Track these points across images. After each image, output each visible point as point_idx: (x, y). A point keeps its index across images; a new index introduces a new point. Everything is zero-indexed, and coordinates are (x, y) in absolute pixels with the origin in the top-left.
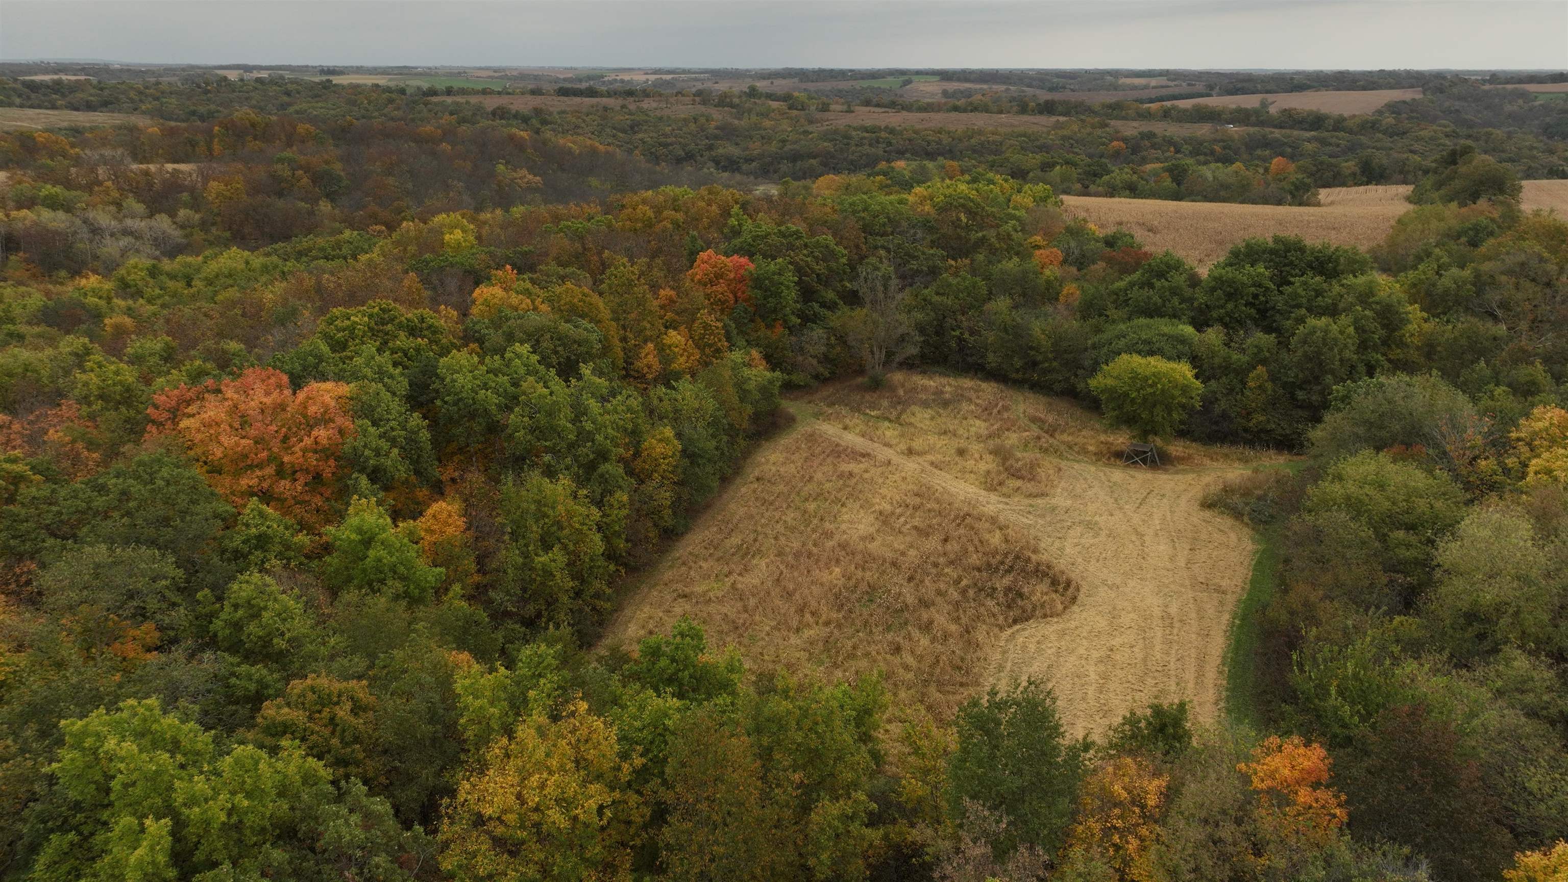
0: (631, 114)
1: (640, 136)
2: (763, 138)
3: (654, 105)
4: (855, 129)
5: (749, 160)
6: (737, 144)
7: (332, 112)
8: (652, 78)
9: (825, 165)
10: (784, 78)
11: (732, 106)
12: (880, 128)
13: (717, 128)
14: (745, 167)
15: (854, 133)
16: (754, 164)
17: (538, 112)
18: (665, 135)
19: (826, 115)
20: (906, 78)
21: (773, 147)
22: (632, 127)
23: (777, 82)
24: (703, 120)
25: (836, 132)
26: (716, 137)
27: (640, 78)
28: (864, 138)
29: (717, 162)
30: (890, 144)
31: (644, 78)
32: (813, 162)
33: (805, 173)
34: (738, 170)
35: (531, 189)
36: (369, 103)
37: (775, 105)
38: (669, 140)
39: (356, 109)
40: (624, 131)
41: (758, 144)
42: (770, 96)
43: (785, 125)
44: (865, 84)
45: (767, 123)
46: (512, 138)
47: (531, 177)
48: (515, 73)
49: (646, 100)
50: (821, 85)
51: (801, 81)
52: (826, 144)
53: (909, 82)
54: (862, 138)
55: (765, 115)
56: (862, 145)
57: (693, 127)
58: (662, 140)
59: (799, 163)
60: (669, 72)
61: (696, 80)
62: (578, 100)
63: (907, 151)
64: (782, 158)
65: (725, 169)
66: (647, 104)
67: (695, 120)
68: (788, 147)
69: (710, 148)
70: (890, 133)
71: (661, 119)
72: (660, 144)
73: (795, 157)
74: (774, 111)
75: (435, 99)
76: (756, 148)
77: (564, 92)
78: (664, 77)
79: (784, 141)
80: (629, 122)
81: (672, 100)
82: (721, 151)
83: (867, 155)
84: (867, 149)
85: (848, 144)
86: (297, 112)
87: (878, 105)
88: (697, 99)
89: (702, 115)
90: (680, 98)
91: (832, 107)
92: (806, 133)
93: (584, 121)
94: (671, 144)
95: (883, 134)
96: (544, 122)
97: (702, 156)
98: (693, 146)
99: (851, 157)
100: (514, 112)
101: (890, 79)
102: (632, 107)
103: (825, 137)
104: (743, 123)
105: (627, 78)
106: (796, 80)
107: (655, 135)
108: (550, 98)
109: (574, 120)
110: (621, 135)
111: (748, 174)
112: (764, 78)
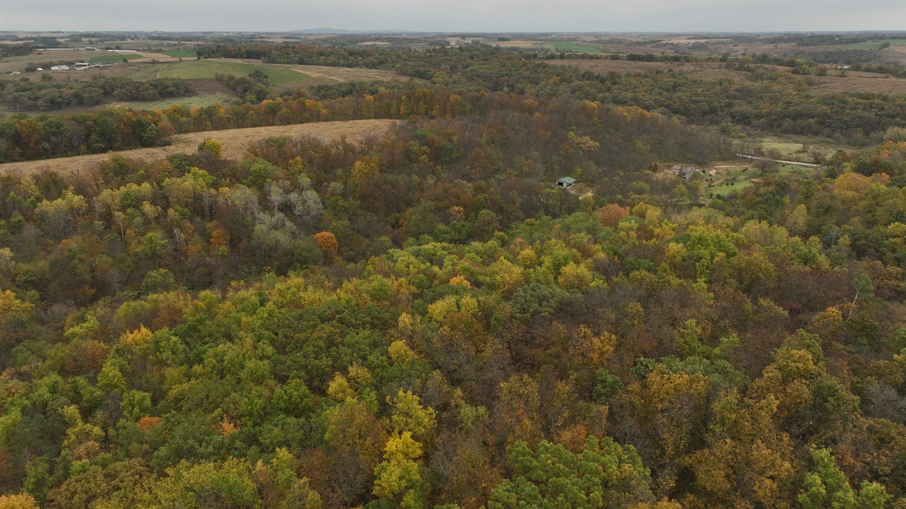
0: (674, 76)
1: (679, 94)
2: (771, 99)
3: (691, 68)
4: (851, 95)
5: (758, 116)
6: (750, 103)
7: (490, 71)
8: (692, 41)
9: (821, 123)
10: (785, 41)
11: (748, 70)
12: (874, 95)
13: (736, 90)
14: (755, 122)
15: (850, 99)
16: (762, 120)
17: (612, 75)
18: (697, 95)
19: (823, 79)
20: (881, 42)
21: (779, 108)
22: (674, 87)
23: (781, 45)
24: (726, 84)
25: (833, 97)
26: (735, 97)
27: (683, 41)
28: (860, 104)
29: (733, 117)
30: (882, 109)
31: (687, 41)
32: (812, 121)
33: (803, 128)
34: (748, 124)
35: (589, 154)
36: (512, 66)
37: (781, 68)
38: (699, 99)
39: (504, 69)
40: (668, 91)
41: (767, 105)
42: (777, 61)
43: (790, 90)
44: (851, 47)
45: (776, 87)
46: (584, 108)
47: (591, 142)
48: (607, 39)
49: (687, 64)
50: (814, 48)
51: (798, 45)
52: (824, 107)
53: (887, 45)
54: (857, 104)
55: (773, 79)
56: (856, 109)
57: (718, 88)
58: (694, 98)
59: (799, 121)
60: (704, 38)
61: (722, 43)
62: (640, 63)
63: (897, 115)
64: (785, 116)
65: (738, 122)
66: (687, 67)
67: (721, 83)
68: (790, 109)
69: (729, 105)
70: (883, 100)
71: (695, 82)
72: (692, 101)
73: (795, 116)
74: (781, 76)
75: (552, 63)
76: (765, 107)
77: (632, 58)
78: (701, 41)
79: (788, 103)
80: (672, 83)
81: (705, 65)
82: (737, 108)
83: (860, 117)
84: (860, 112)
85: (844, 107)
86: (472, 71)
87: (866, 70)
88: (723, 64)
89: (726, 80)
90: (710, 63)
91: (829, 72)
92: (808, 97)
93: (641, 83)
94: (700, 102)
95: (877, 101)
96: (614, 83)
97: (722, 111)
98: (716, 104)
99: (845, 118)
100: (596, 74)
101: (870, 43)
102: (676, 70)
103: (824, 101)
104: (757, 85)
105: (675, 42)
106: (795, 44)
107: (688, 94)
108: (622, 62)
109: (634, 82)
110: (666, 93)
111: (756, 127)
112: (771, 43)
